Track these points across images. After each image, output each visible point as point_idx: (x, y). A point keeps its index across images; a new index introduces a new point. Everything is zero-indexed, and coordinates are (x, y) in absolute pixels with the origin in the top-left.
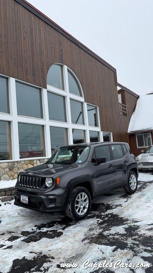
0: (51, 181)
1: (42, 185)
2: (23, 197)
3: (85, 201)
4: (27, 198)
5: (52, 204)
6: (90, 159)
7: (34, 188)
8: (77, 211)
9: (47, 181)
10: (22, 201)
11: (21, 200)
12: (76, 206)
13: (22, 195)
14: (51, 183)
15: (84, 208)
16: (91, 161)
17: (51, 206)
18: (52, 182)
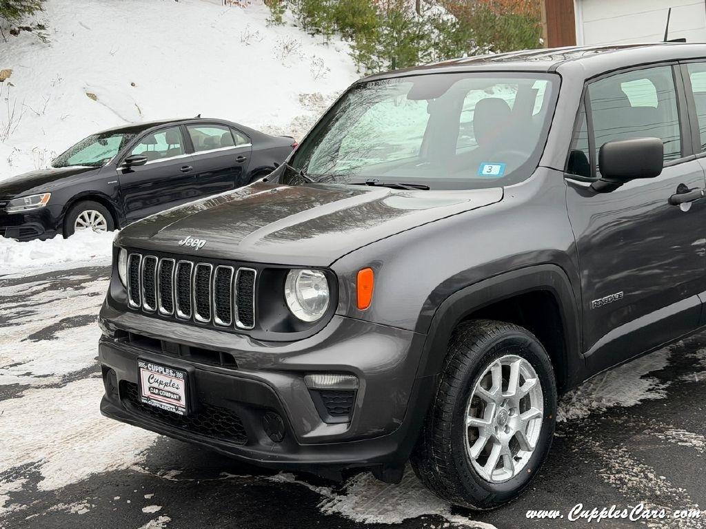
0: (317, 288)
1: (263, 313)
2: (157, 377)
3: (525, 404)
4: (181, 384)
5: (331, 419)
6: (556, 154)
7: (219, 329)
8: (474, 452)
9: (293, 289)
10: (148, 398)
11: (146, 392)
12: (471, 428)
13: (147, 362)
14: (319, 302)
15: (515, 444)
16: (561, 164)
17: (324, 430)
18: (324, 292)
